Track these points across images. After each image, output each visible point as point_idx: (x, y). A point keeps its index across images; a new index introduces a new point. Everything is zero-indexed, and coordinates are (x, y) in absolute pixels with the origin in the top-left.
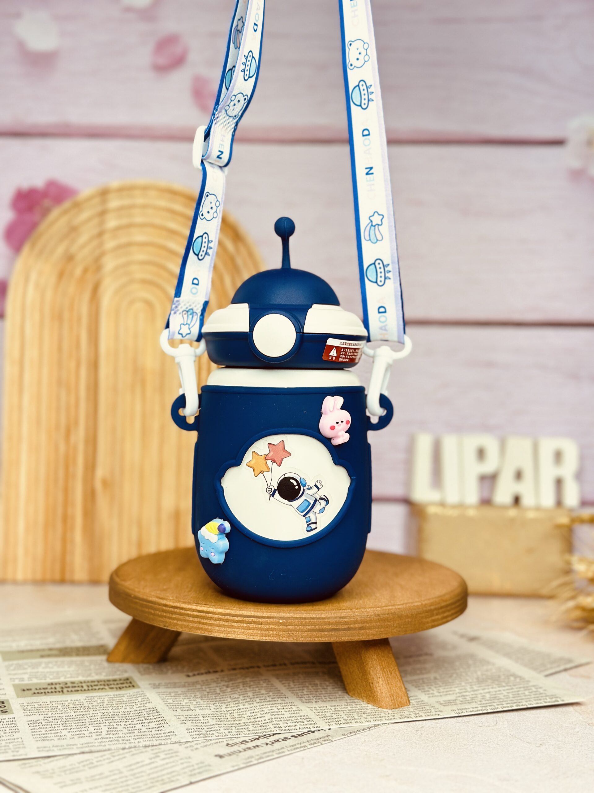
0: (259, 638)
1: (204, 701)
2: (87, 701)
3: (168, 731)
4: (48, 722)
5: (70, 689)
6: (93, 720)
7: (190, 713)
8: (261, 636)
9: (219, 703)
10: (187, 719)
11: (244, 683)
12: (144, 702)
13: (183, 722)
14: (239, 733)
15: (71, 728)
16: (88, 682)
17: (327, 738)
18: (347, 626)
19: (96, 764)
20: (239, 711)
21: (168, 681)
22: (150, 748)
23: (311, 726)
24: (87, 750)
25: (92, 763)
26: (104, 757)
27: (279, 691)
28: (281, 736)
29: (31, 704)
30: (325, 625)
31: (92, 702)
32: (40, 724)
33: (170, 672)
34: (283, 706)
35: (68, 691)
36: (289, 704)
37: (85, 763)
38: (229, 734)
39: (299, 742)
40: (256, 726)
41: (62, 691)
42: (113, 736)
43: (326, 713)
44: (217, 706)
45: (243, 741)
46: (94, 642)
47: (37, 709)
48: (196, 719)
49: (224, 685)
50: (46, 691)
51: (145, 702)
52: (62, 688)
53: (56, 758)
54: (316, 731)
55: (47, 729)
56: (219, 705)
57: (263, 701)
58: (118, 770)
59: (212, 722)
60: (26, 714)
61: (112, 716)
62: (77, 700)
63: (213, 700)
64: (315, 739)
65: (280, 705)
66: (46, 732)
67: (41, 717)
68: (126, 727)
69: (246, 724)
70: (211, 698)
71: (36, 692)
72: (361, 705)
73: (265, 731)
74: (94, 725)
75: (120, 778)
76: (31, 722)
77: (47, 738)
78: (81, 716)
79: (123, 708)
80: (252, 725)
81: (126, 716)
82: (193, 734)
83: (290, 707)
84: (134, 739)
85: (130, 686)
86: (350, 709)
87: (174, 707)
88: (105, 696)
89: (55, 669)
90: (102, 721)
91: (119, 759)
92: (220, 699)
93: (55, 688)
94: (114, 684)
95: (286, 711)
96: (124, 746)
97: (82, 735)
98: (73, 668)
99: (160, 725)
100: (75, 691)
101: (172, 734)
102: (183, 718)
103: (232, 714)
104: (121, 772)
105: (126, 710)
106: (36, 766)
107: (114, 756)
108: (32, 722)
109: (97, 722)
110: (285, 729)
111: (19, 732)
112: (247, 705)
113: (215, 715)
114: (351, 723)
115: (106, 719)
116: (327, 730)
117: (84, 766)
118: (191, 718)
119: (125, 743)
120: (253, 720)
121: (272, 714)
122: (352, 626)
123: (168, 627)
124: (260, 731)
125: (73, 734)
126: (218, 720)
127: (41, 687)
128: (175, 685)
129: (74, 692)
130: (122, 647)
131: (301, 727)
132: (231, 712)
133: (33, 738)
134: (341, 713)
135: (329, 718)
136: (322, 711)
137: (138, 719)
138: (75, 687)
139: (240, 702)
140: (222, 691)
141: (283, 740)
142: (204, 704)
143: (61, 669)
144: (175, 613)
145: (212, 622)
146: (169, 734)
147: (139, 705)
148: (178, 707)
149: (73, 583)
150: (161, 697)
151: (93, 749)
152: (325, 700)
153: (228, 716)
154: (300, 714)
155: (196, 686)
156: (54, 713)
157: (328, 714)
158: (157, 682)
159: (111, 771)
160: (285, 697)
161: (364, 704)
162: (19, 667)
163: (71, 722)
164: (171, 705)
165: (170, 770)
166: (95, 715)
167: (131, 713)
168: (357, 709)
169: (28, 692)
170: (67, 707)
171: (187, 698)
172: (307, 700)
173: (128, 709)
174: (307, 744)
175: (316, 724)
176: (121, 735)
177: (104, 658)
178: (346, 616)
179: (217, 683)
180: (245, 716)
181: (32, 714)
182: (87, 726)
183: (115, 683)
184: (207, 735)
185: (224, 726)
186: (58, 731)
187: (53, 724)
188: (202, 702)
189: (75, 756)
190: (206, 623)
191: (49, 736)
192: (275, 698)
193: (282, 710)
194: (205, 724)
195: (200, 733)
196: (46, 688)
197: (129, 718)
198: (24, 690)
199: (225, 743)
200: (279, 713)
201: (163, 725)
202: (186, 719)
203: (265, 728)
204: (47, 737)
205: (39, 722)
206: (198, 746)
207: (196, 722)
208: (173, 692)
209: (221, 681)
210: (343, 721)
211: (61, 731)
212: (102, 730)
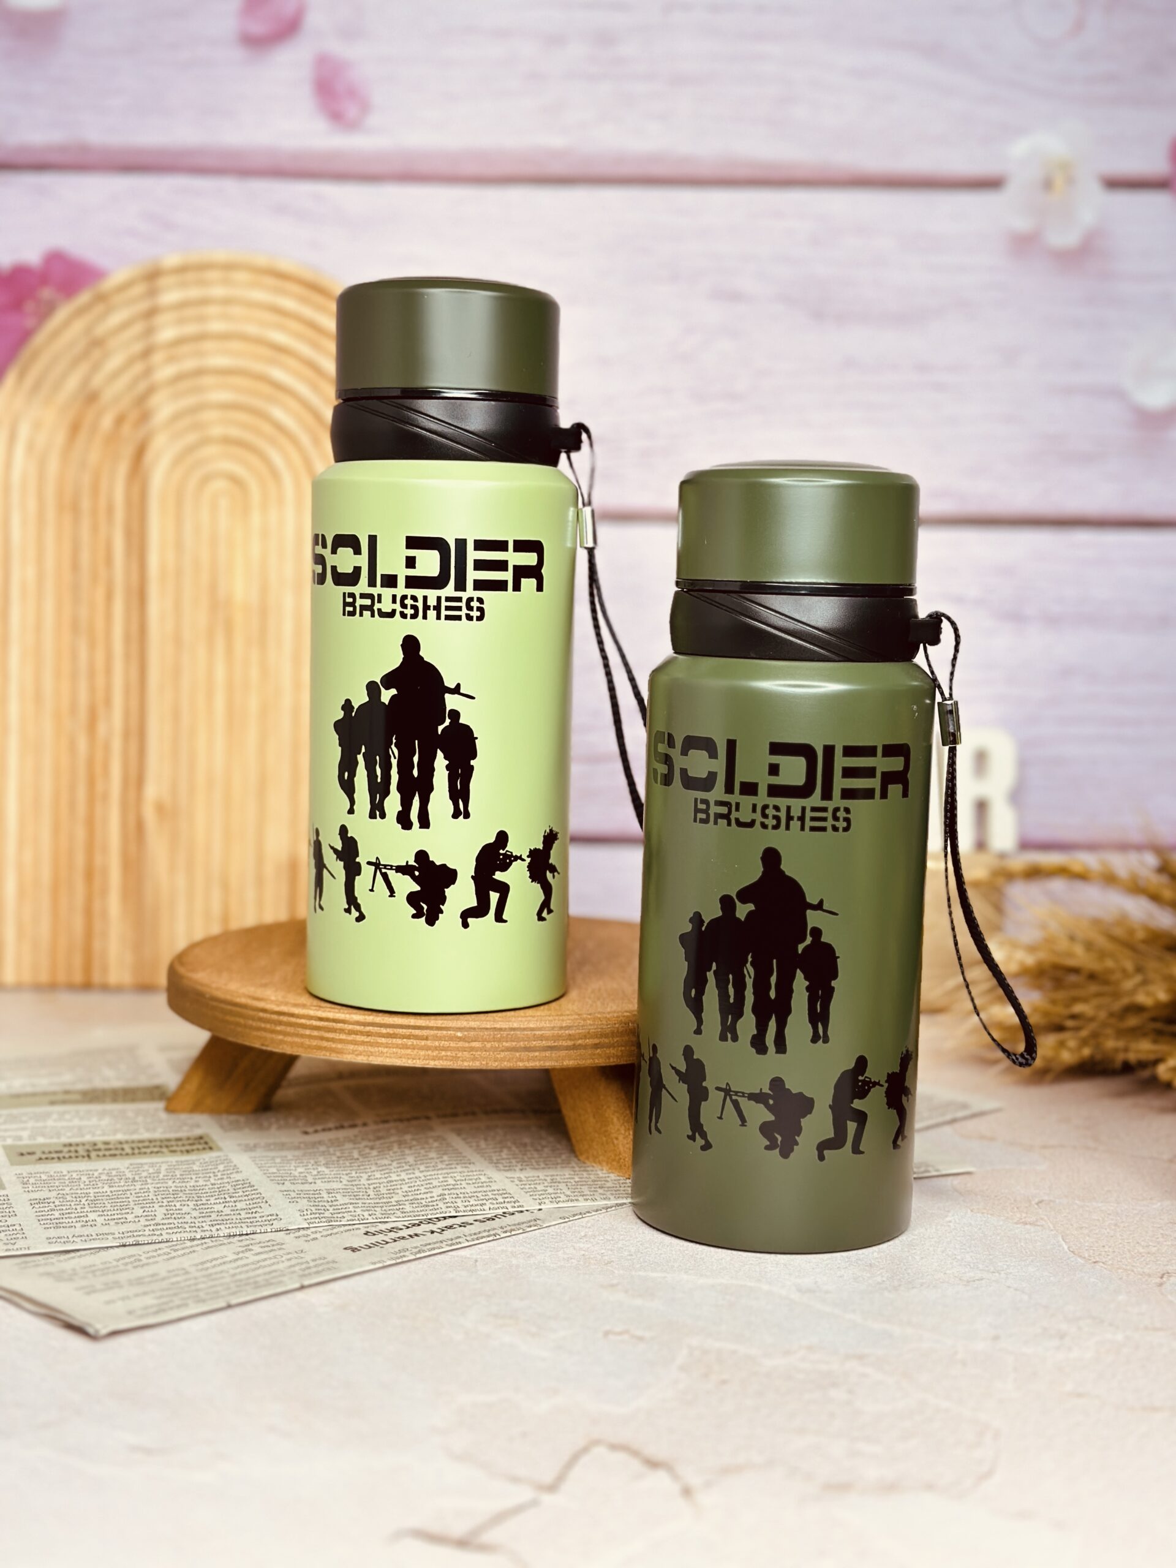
0: (423, 1063)
1: (331, 1169)
2: (131, 1170)
3: (268, 1214)
4: (65, 1200)
5: (101, 1153)
6: (141, 1198)
7: (307, 1187)
8: (426, 1060)
9: (356, 1173)
10: (302, 1196)
11: (400, 1143)
12: (229, 1172)
13: (293, 1200)
14: (387, 1216)
15: (104, 1209)
16: (133, 1142)
17: (534, 1223)
18: (573, 1042)
19: (145, 1261)
20: (389, 1185)
21: (271, 1141)
22: (237, 1238)
23: (509, 1205)
24: (131, 1241)
25: (140, 1260)
26: (159, 1252)
27: (461, 1153)
28: (458, 1221)
29: (35, 1175)
30: (534, 1041)
31: (139, 1172)
32: (51, 1204)
33: (274, 1127)
34: (464, 1176)
35: (98, 1156)
36: (475, 1173)
37: (127, 1260)
38: (370, 1218)
39: (487, 1229)
40: (417, 1205)
41: (89, 1156)
42: (175, 1222)
43: (536, 1186)
44: (352, 1177)
45: (393, 1228)
46: (143, 1081)
47: (45, 1182)
48: (316, 1196)
49: (366, 1147)
50: (61, 1155)
51: (231, 1171)
52: (88, 1151)
53: (78, 1254)
54: (516, 1213)
55: (62, 1212)
56: (356, 1175)
57: (430, 1169)
58: (184, 1269)
59: (342, 1200)
60: (26, 1190)
61: (174, 1193)
62: (113, 1169)
63: (346, 1169)
64: (515, 1225)
65: (459, 1174)
66: (62, 1216)
67: (54, 1194)
68: (197, 1208)
69: (400, 1203)
70: (344, 1165)
71: (44, 1156)
72: (598, 1174)
73: (431, 1212)
74: (143, 1205)
75: (186, 1280)
76: (35, 1202)
77: (64, 1225)
78: (120, 1193)
79: (193, 1181)
80: (410, 1204)
81: (197, 1192)
82: (309, 1217)
83: (475, 1177)
84: (209, 1225)
85: (204, 1149)
86: (577, 1179)
87: (280, 1178)
88: (162, 1163)
89: (76, 1122)
90: (157, 1199)
91: (184, 1255)
92: (359, 1166)
93: (76, 1151)
94: (177, 1146)
95: (470, 1184)
96: (193, 1235)
97: (122, 1220)
98: (106, 1121)
99: (255, 1206)
100: (111, 1155)
101: (274, 1217)
102: (293, 1195)
103: (377, 1189)
104: (187, 1273)
105: (198, 1184)
106: (46, 1264)
107: (175, 1251)
108: (37, 1201)
109: (148, 1201)
110: (465, 1209)
111: (16, 1215)
112: (403, 1176)
113: (349, 1190)
114: (577, 1200)
115: (163, 1196)
116: (535, 1211)
117: (126, 1264)
118: (307, 1194)
119: (196, 1231)
120: (412, 1198)
121: (444, 1188)
122: (580, 1042)
123: (267, 1046)
124: (423, 1213)
125: (107, 1218)
126: (354, 1197)
127: (52, 1149)
128: (282, 1146)
129: (110, 1158)
130: (193, 1085)
131: (492, 1206)
132: (375, 1186)
133: (40, 1224)
134: (562, 1186)
135: (541, 1193)
136: (530, 1183)
137: (217, 1197)
138: (110, 1149)
139: (392, 1171)
140: (363, 1155)
141: (461, 1226)
142: (330, 1174)
143: (85, 1123)
144: (280, 1023)
145: (343, 1037)
146: (269, 1218)
147: (219, 1177)
148: (286, 1178)
149: (105, 988)
150: (257, 1164)
151: (141, 1239)
152: (537, 1167)
153: (371, 1192)
154: (493, 1188)
155: (318, 1148)
156: (75, 1188)
157: (540, 1188)
158: (251, 1142)
159: (169, 1272)
160: (469, 1162)
161: (603, 1173)
162: (13, 1119)
163: (104, 1201)
164: (275, 1175)
165: (268, 1269)
166: (145, 1190)
167: (207, 1187)
168: (590, 1180)
169: (29, 1157)
170: (97, 1180)
171: (303, 1166)
172: (506, 1166)
173: (201, 1182)
174: (499, 1231)
175: (519, 1202)
176: (188, 1218)
177: (161, 1105)
178: (571, 1025)
179: (355, 1143)
180: (399, 1191)
181: (36, 1189)
182: (132, 1206)
183: (180, 1143)
184: (332, 1219)
185: (363, 1205)
186: (82, 1215)
187: (73, 1204)
188: (327, 1171)
189: (111, 1251)
190: (333, 1038)
191: (67, 1221)
192: (451, 1164)
193: (462, 1182)
194: (330, 1204)
195: (322, 1215)
196: (61, 1152)
197: (202, 1195)
198: (22, 1154)
199: (364, 1231)
200: (456, 1187)
201: (260, 1205)
202: (298, 1196)
203: (431, 1208)
204: (63, 1223)
205: (49, 1201)
206: (318, 1235)
207: (317, 1200)
208: (277, 1157)
209: (363, 1139)
210: (563, 1198)
211: (88, 1214)
212: (156, 1213)
